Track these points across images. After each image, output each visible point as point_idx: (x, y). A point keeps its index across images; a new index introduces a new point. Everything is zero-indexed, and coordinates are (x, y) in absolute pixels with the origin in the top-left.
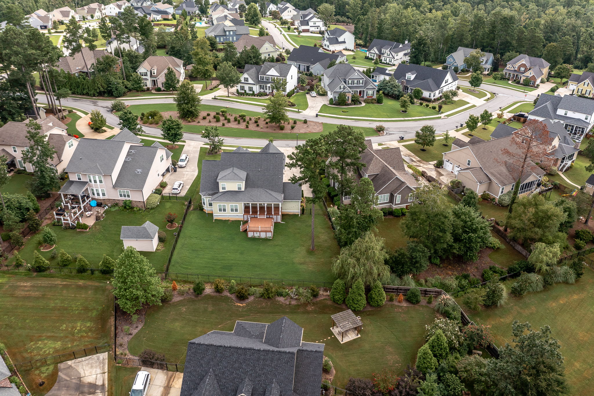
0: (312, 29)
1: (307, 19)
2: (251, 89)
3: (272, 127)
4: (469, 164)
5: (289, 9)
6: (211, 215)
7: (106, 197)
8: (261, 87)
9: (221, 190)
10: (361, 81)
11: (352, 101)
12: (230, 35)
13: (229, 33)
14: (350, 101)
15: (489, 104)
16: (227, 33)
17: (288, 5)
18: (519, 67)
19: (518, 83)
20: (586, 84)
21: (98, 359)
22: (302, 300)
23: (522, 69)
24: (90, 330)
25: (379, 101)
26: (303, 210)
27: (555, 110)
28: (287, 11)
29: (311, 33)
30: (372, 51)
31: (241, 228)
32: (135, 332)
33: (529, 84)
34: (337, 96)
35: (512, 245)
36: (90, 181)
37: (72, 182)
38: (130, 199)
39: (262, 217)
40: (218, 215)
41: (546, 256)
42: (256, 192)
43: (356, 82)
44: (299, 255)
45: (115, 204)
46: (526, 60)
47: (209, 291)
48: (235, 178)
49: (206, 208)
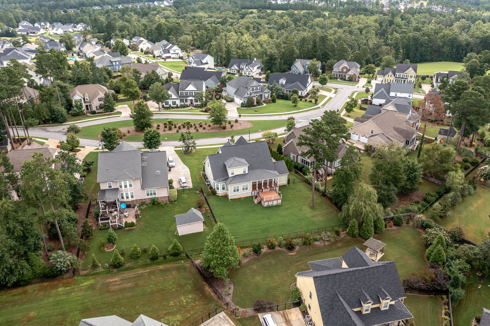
0: (173, 56)
1: (167, 48)
2: (174, 103)
3: (216, 128)
4: (372, 133)
5: (144, 42)
6: (226, 196)
7: (134, 199)
8: (182, 101)
9: (230, 175)
10: (259, 88)
11: (257, 103)
12: (116, 65)
13: (116, 63)
14: (255, 103)
15: (338, 95)
16: (114, 63)
17: (142, 39)
18: (342, 69)
19: (345, 80)
20: (390, 76)
21: (220, 318)
22: (332, 240)
23: (345, 70)
24: (196, 300)
25: (274, 101)
26: (289, 181)
27: (389, 93)
28: (142, 44)
29: (173, 58)
30: (232, 68)
31: (256, 201)
32: (231, 291)
33: (352, 80)
34: (246, 100)
35: (426, 179)
36: (121, 187)
37: (104, 191)
38: (156, 196)
39: (266, 190)
40: (232, 195)
41: (458, 179)
42: (257, 172)
43: (255, 88)
44: (307, 212)
45: (142, 203)
46: (345, 64)
47: (265, 250)
48: (240, 164)
49: (220, 192)
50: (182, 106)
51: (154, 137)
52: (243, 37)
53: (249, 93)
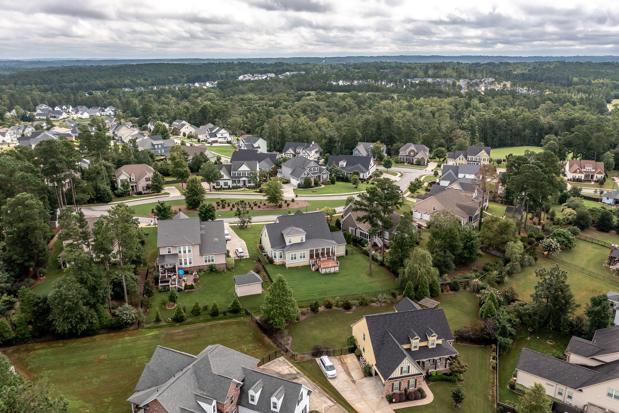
0: (220, 140)
1: (214, 131)
2: (226, 184)
3: (271, 207)
4: (434, 209)
5: (186, 126)
6: (283, 265)
7: (192, 265)
8: (234, 182)
9: (288, 244)
10: (316, 169)
11: (315, 184)
12: (158, 148)
13: (158, 146)
14: (313, 184)
15: (404, 179)
16: (156, 147)
17: (184, 122)
18: (410, 153)
19: (412, 164)
20: (461, 159)
21: (280, 361)
23: (412, 154)
24: (256, 349)
25: (333, 182)
26: (347, 251)
27: (457, 175)
28: (184, 127)
29: (220, 143)
30: (287, 152)
31: (313, 269)
32: (290, 342)
33: (420, 164)
34: (303, 181)
35: (487, 252)
36: (180, 252)
37: (163, 256)
38: (214, 263)
39: (324, 259)
40: (290, 263)
41: (517, 248)
42: (314, 241)
43: (312, 169)
44: (365, 278)
45: (200, 270)
46: (412, 147)
47: (321, 309)
48: (298, 233)
49: (277, 261)
50: (234, 188)
51: (209, 211)
52: (298, 119)
53: (306, 173)
